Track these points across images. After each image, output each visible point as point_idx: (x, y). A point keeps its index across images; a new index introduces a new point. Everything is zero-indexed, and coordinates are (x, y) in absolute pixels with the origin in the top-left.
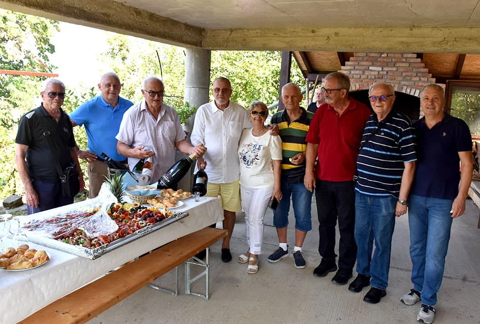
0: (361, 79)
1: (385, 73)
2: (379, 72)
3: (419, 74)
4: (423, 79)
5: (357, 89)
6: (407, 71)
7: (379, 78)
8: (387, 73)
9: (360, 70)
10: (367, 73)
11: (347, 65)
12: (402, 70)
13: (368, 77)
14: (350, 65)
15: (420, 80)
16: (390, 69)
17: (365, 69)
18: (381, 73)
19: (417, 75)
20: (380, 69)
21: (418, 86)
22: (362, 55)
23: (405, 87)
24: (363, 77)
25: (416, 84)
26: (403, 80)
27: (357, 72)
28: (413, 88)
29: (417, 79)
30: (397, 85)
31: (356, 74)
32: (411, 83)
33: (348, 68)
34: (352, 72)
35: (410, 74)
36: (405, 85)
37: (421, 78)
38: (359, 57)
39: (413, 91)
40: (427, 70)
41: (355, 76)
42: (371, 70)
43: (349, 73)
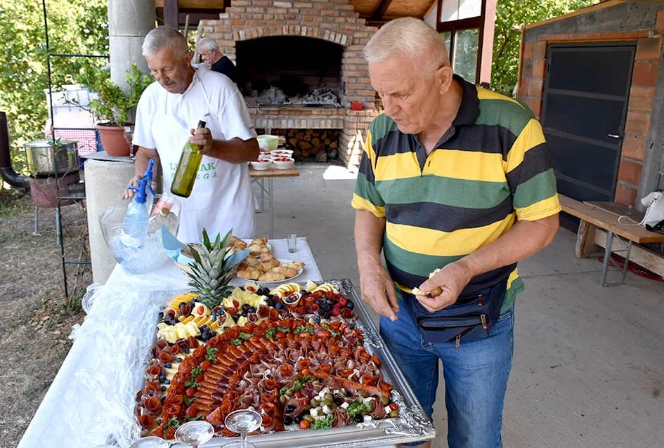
0: (264, 21)
1: (297, 11)
2: (288, 9)
3: (342, 14)
4: (349, 20)
5: (259, 36)
6: (326, 9)
7: (290, 19)
8: (300, 11)
9: (260, 6)
10: (270, 11)
12: (320, 7)
13: (274, 17)
15: (346, 21)
16: (304, 5)
17: (268, 6)
18: (291, 10)
19: (340, 14)
20: (289, 5)
21: (343, 29)
23: (328, 32)
24: (267, 17)
25: (342, 27)
26: (323, 22)
27: (256, 9)
28: (339, 33)
29: (342, 20)
30: (317, 30)
31: (255, 13)
32: (334, 25)
33: (242, 3)
34: (249, 10)
35: (330, 12)
36: (326, 29)
37: (348, 19)
39: (339, 36)
40: (351, 7)
41: (255, 16)
42: (276, 7)
43: (244, 10)
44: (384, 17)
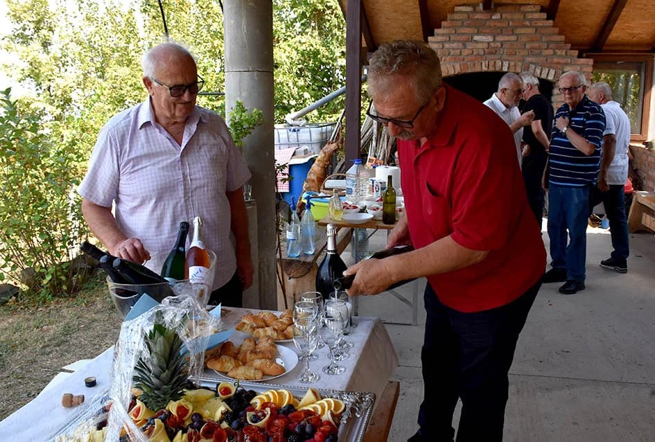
0: (462, 57)
1: (499, 44)
2: (488, 43)
3: (551, 46)
4: (559, 52)
5: (456, 73)
6: (532, 41)
7: (491, 53)
8: (502, 45)
9: (459, 41)
10: (470, 46)
11: (438, 34)
12: (524, 39)
13: (473, 52)
14: (443, 35)
15: (555, 53)
16: (506, 38)
17: (468, 41)
18: (492, 45)
19: (548, 45)
20: (490, 39)
21: (551, 63)
22: (461, 18)
23: (533, 66)
24: (466, 52)
25: (549, 60)
26: (528, 56)
27: (455, 45)
28: (545, 67)
29: (551, 52)
30: (520, 64)
31: (453, 49)
32: (541, 59)
33: (439, 38)
34: (447, 46)
35: (536, 45)
36: (531, 63)
37: (556, 51)
38: (457, 20)
39: (545, 71)
40: (562, 38)
41: (452, 52)
42: (476, 42)
43: (441, 47)
44: (604, 48)
